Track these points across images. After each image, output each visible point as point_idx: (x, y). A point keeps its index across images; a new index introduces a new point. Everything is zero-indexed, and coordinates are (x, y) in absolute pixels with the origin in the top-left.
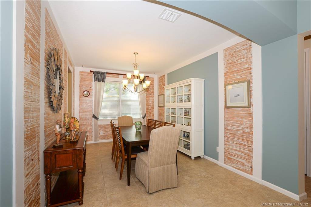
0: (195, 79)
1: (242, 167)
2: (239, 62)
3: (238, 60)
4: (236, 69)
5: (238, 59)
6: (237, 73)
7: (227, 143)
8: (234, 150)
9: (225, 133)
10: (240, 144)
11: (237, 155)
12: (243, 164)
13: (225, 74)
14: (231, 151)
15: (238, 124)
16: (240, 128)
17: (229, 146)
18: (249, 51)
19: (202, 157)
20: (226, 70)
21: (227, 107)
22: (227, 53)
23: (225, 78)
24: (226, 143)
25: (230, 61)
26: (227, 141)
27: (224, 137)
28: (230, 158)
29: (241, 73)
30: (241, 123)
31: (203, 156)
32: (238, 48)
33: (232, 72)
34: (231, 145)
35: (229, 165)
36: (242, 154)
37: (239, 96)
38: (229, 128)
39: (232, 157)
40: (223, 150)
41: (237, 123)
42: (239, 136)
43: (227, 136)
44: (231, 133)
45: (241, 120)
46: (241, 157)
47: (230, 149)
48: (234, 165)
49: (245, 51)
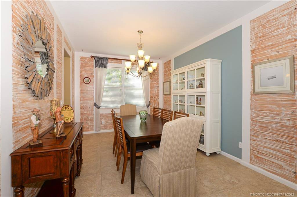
0: (210, 60)
1: (279, 171)
2: (274, 34)
3: (273, 31)
4: (271, 43)
5: (273, 29)
6: (272, 48)
7: (255, 138)
8: (266, 147)
9: (252, 125)
10: (276, 141)
11: (271, 154)
12: (280, 167)
13: (253, 51)
14: (260, 148)
15: (272, 115)
16: (276, 120)
17: (257, 143)
18: (293, 15)
19: (218, 153)
20: (254, 47)
21: (254, 93)
22: (256, 24)
23: (253, 57)
24: (253, 137)
25: (260, 35)
26: (254, 135)
27: (251, 130)
28: (259, 157)
29: (277, 48)
30: (278, 113)
31: (220, 151)
32: (273, 16)
33: (265, 48)
34: (260, 141)
35: (258, 166)
36: (280, 154)
37: (275, 78)
38: (258, 119)
39: (263, 157)
40: (249, 147)
41: (270, 114)
42: (273, 130)
43: (255, 130)
44: (261, 126)
45: (277, 109)
46: (278, 158)
47: (260, 146)
48: (266, 167)
49: (286, 18)
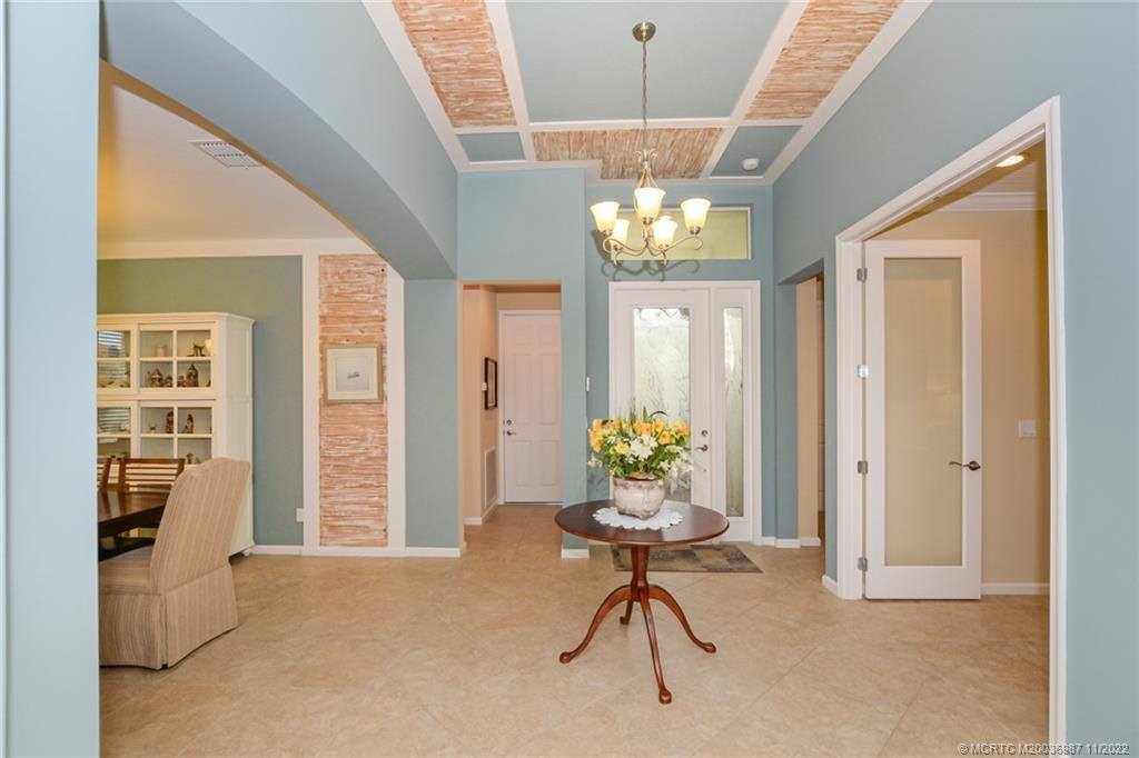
0: (228, 317)
1: (365, 538)
2: (358, 299)
3: (356, 293)
4: (351, 313)
5: (355, 289)
6: (354, 323)
7: (327, 492)
8: (346, 503)
9: (322, 467)
10: (361, 486)
11: (354, 512)
12: (367, 530)
13: (323, 319)
14: (337, 508)
15: (355, 442)
16: (361, 451)
17: (333, 499)
18: (380, 280)
19: (247, 553)
20: (326, 311)
21: (326, 403)
22: (329, 268)
23: (323, 330)
24: (324, 491)
25: (336, 291)
26: (327, 484)
27: (321, 477)
28: (334, 527)
29: (361, 325)
30: (363, 438)
31: (252, 547)
32: (356, 266)
33: (342, 319)
34: (338, 495)
35: (335, 545)
36: (366, 508)
37: (357, 376)
38: (333, 453)
39: (342, 523)
40: (318, 512)
41: (352, 440)
42: (357, 469)
43: (328, 476)
44: (338, 466)
45: (361, 430)
46: (363, 515)
47: (337, 503)
48: (347, 540)
49: (372, 279)
